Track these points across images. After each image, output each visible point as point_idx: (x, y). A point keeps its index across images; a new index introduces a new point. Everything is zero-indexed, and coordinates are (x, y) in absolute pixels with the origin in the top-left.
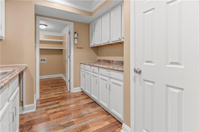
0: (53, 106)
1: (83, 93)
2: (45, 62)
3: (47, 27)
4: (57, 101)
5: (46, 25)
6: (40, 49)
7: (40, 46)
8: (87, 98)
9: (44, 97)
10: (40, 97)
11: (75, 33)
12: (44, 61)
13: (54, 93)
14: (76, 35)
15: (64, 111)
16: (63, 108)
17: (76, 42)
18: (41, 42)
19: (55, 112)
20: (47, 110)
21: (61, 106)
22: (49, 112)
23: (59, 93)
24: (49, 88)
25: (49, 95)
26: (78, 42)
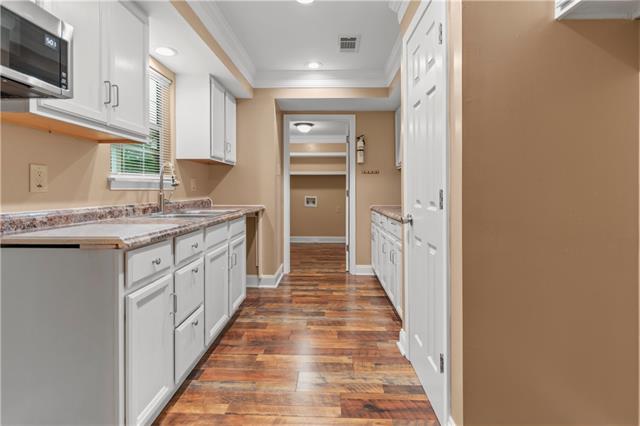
0: (304, 288)
1: (376, 280)
2: (315, 205)
3: (314, 127)
4: (315, 283)
5: (311, 125)
6: (292, 176)
7: (290, 170)
8: (377, 289)
9: (298, 272)
10: (291, 272)
11: (358, 138)
12: (314, 202)
13: (317, 270)
14: (360, 143)
15: (319, 297)
16: (319, 293)
17: (360, 160)
18: (294, 160)
19: (304, 296)
20: (293, 290)
21: (318, 290)
22: (294, 293)
23: (327, 270)
24: (313, 260)
25: (306, 270)
26: (364, 159)
